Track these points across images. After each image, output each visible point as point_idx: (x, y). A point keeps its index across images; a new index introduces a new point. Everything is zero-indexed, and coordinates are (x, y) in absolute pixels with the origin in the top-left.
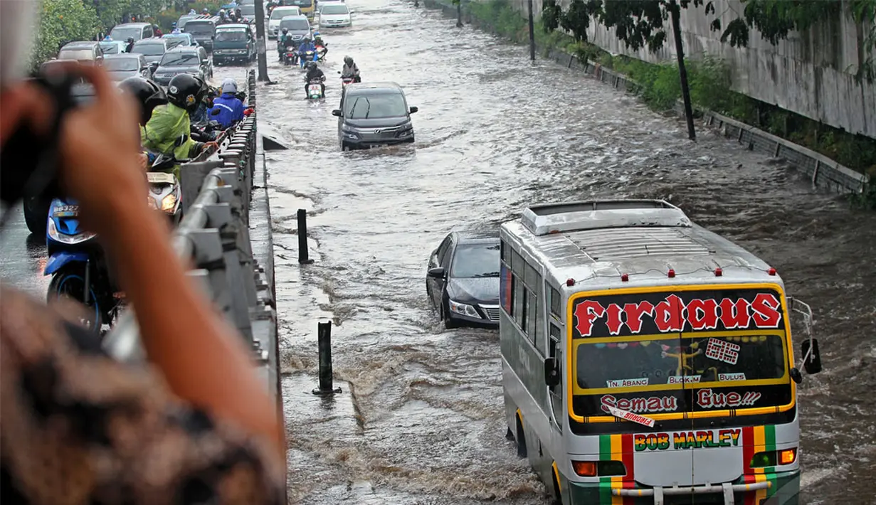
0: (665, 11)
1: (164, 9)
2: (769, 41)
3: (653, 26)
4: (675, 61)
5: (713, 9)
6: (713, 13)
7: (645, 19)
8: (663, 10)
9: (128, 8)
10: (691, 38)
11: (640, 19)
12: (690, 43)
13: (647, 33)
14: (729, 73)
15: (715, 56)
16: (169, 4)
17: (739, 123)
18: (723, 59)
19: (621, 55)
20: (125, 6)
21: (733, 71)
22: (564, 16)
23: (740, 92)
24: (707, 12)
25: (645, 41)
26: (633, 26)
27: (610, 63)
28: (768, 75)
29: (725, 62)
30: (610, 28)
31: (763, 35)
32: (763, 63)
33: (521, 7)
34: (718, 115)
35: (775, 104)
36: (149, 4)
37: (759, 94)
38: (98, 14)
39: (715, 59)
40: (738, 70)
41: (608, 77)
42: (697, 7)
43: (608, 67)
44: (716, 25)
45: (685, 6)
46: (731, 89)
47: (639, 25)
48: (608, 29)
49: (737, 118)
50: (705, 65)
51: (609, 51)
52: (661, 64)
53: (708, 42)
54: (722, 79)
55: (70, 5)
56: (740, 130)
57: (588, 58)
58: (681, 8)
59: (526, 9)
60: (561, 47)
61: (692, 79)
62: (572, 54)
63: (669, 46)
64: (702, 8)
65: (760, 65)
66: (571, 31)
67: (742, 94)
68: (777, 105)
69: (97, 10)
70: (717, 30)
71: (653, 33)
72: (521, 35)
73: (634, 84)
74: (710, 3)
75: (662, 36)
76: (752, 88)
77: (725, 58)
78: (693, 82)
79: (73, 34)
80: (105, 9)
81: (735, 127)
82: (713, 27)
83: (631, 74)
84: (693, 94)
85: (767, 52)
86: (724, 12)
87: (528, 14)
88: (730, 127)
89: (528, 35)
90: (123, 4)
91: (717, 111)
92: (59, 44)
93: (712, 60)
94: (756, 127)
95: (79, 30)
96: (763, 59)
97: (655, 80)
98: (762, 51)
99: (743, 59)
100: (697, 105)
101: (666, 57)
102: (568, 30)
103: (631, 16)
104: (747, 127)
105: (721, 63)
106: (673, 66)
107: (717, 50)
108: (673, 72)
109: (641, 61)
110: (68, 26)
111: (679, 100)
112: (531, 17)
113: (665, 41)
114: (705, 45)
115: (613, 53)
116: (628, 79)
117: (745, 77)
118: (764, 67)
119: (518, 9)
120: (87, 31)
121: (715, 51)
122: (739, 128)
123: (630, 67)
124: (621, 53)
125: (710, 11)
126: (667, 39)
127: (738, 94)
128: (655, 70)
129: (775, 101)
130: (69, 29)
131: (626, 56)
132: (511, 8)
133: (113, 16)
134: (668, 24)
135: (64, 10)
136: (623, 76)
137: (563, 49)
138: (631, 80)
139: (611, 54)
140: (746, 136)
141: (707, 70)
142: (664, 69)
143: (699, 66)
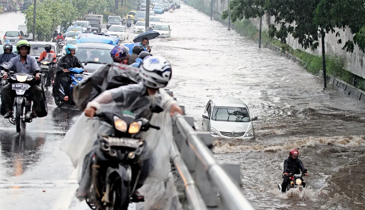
0: (320, 34)
1: (105, 10)
2: (362, 51)
3: (314, 40)
4: (320, 54)
5: (339, 35)
6: (339, 36)
7: (311, 36)
8: (319, 34)
10: (328, 45)
11: (309, 36)
12: (327, 47)
13: (311, 42)
14: (343, 61)
15: (338, 54)
16: (108, 9)
17: (345, 83)
18: (341, 56)
19: (298, 49)
21: (344, 61)
22: (277, 32)
23: (347, 70)
24: (336, 36)
25: (310, 45)
26: (306, 39)
27: (292, 53)
28: (359, 64)
29: (342, 57)
30: (296, 39)
31: (360, 49)
32: (357, 59)
33: (256, 25)
34: (336, 79)
35: (361, 76)
37: (355, 71)
38: (79, 11)
39: (337, 55)
40: (347, 61)
41: (291, 58)
42: (332, 33)
43: (291, 54)
44: (340, 41)
45: (328, 33)
46: (343, 68)
47: (308, 39)
48: (295, 39)
49: (344, 81)
50: (333, 57)
51: (292, 47)
52: (315, 55)
53: (335, 48)
54: (340, 64)
55: (68, 6)
56: (345, 86)
57: (285, 50)
58: (326, 33)
59: (258, 26)
60: (272, 43)
61: (327, 62)
62: (276, 47)
63: (320, 48)
64: (335, 34)
65: (356, 60)
66: (280, 38)
67: (348, 71)
68: (362, 77)
70: (340, 44)
71: (314, 43)
72: (255, 37)
73: (302, 62)
74: (338, 32)
75: (317, 44)
76: (352, 69)
77: (342, 55)
78: (327, 64)
79: (68, 18)
81: (343, 84)
82: (338, 42)
83: (301, 58)
84: (327, 68)
85: (360, 54)
86: (343, 37)
87: (259, 29)
88: (341, 84)
89: (259, 37)
90: (89, 8)
91: (336, 77)
92: (62, 22)
93: (336, 56)
94: (352, 85)
95: (71, 17)
96: (358, 57)
97: (311, 61)
98: (358, 54)
99: (349, 56)
100: (328, 74)
101: (317, 52)
102: (278, 38)
103: (305, 35)
104: (349, 85)
105: (340, 57)
106: (319, 56)
107: (338, 51)
108: (319, 59)
109: (306, 53)
110: (66, 14)
111: (321, 71)
112: (261, 29)
113: (318, 46)
114: (334, 49)
115: (294, 48)
116: (299, 60)
117: (349, 64)
118: (358, 61)
119: (255, 25)
120: (74, 17)
121: (338, 52)
122: (345, 85)
123: (301, 55)
124: (298, 48)
125: (338, 36)
126: (319, 46)
127: (345, 71)
128: (311, 57)
129: (361, 75)
130: (67, 16)
131: (300, 50)
132: (252, 25)
133: (85, 12)
134: (320, 39)
135: (65, 8)
136: (298, 59)
137: (273, 44)
138: (301, 60)
139: (293, 48)
140: (348, 89)
141: (334, 59)
142: (316, 57)
143: (330, 57)
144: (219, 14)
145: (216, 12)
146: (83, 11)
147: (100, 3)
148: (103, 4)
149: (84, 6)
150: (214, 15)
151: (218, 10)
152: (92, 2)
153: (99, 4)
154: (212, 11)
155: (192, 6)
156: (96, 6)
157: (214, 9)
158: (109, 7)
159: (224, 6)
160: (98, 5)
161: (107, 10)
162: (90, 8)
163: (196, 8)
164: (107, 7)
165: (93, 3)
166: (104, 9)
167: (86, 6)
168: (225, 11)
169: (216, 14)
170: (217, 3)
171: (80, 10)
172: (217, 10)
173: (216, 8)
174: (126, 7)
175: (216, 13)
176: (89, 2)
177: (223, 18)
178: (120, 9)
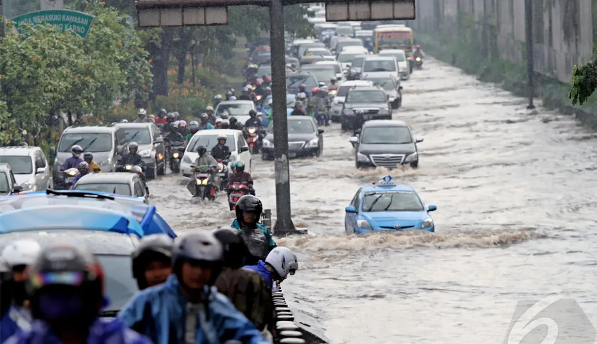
1: (117, 103)
9: (60, 100)
16: (125, 96)
20: (54, 98)
36: (93, 95)
38: (10, 110)
69: (9, 104)
80: (22, 102)
90: (50, 95)
133: (34, 113)
144: (561, 83)
145: (548, 78)
146: (29, 108)
147: (93, 77)
148: (107, 78)
149: (31, 90)
150: (540, 89)
151: (554, 71)
152: (61, 73)
153: (88, 78)
154: (530, 78)
155: (453, 63)
156: (76, 90)
157: (537, 69)
158: (131, 87)
159: (578, 53)
160: (85, 84)
161: (125, 101)
162: (56, 94)
163: (468, 72)
164: (122, 90)
165: (65, 78)
166: (110, 98)
167: (37, 90)
168: (584, 68)
169: (550, 86)
170: (551, 43)
171: (16, 108)
172: (550, 69)
173: (546, 67)
174: (198, 85)
175: (549, 81)
176: (50, 75)
177: (576, 97)
178: (172, 93)
